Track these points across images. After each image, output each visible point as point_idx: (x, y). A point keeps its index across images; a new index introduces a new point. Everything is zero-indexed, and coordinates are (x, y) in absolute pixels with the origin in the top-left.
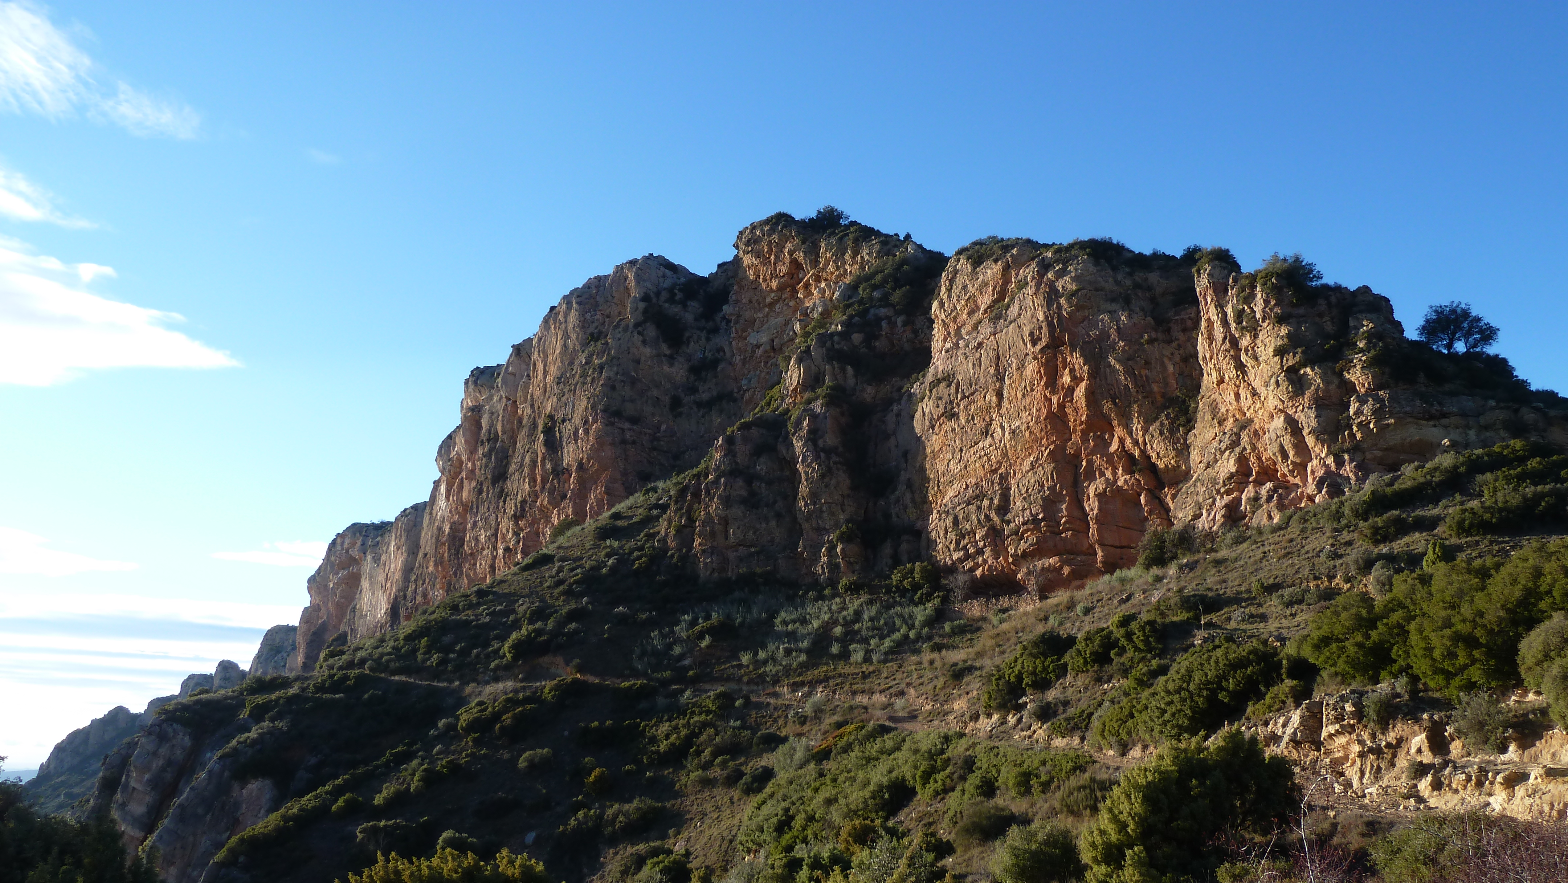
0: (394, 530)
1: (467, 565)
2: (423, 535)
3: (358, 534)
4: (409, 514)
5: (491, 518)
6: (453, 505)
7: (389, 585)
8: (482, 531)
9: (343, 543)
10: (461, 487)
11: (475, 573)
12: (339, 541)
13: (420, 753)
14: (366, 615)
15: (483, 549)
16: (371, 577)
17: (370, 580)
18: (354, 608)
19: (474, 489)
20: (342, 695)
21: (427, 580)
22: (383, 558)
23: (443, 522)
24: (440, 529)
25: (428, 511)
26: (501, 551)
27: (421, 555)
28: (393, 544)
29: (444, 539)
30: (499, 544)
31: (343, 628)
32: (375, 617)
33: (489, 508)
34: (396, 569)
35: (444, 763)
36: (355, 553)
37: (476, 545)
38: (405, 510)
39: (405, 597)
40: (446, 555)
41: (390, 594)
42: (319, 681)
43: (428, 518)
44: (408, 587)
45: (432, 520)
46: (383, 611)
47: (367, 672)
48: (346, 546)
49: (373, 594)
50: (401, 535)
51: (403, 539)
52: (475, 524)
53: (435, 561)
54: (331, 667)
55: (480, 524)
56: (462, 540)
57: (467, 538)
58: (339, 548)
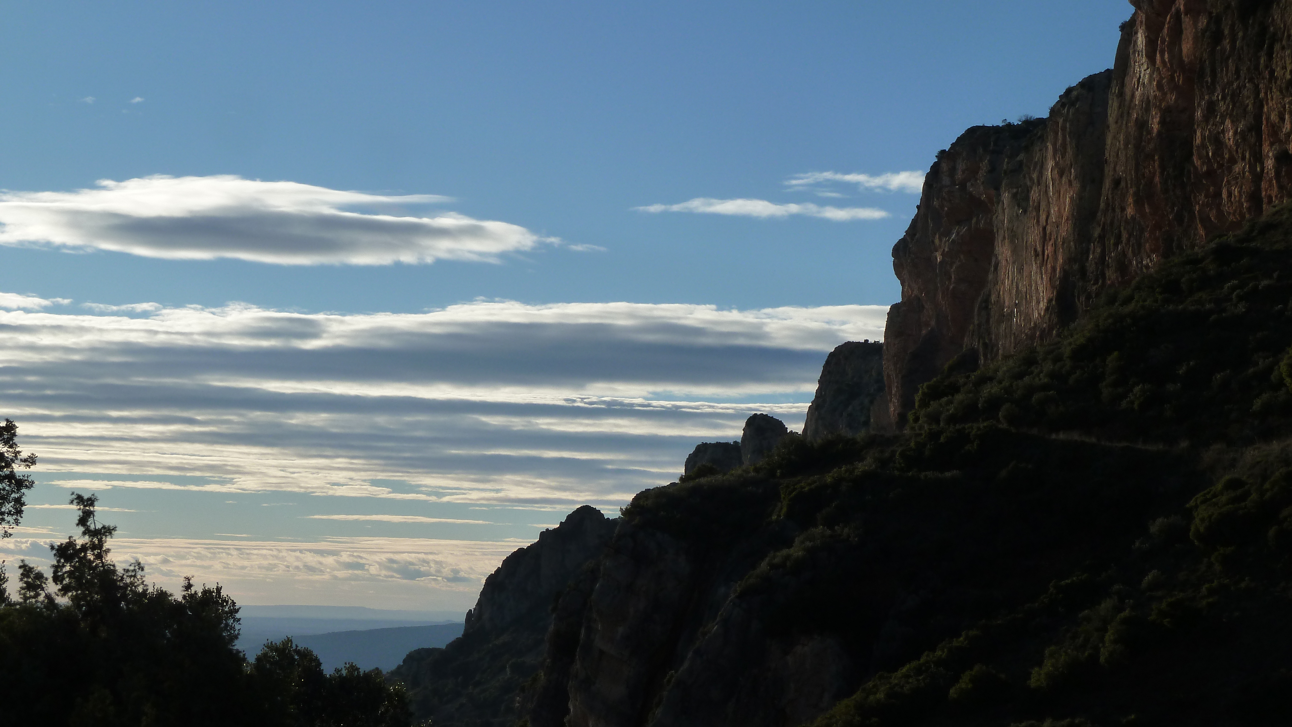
0: (1051, 136)
1: (1202, 198)
2: (1109, 141)
3: (981, 150)
4: (1077, 99)
5: (1245, 92)
6: (1163, 71)
7: (1049, 250)
8: (1228, 122)
9: (953, 171)
10: (1177, 32)
11: (1220, 214)
12: (945, 166)
13: (1116, 587)
14: (1011, 314)
15: (1233, 161)
16: (1013, 236)
17: (1012, 242)
18: (987, 300)
19: (1204, 31)
20: (955, 472)
21: (1125, 236)
22: (1034, 194)
23: (1147, 110)
24: (1142, 125)
25: (1115, 89)
26: (1270, 163)
27: (1107, 183)
28: (1050, 164)
29: (1151, 146)
30: (1266, 148)
31: (969, 342)
32: (1028, 318)
33: (1237, 72)
34: (1060, 216)
35: (1164, 605)
36: (978, 189)
37: (1218, 151)
38: (1069, 91)
39: (1083, 272)
40: (1157, 179)
41: (1054, 269)
42: (912, 444)
43: (1116, 104)
44: (1087, 252)
45: (1125, 109)
46: (1043, 305)
47: (1004, 425)
48: (959, 175)
49: (1021, 270)
50: (1064, 145)
51: (1070, 152)
52: (1211, 109)
53: (1136, 194)
54: (934, 418)
55: (1222, 106)
56: (1188, 142)
57: (1198, 141)
58: (946, 180)
